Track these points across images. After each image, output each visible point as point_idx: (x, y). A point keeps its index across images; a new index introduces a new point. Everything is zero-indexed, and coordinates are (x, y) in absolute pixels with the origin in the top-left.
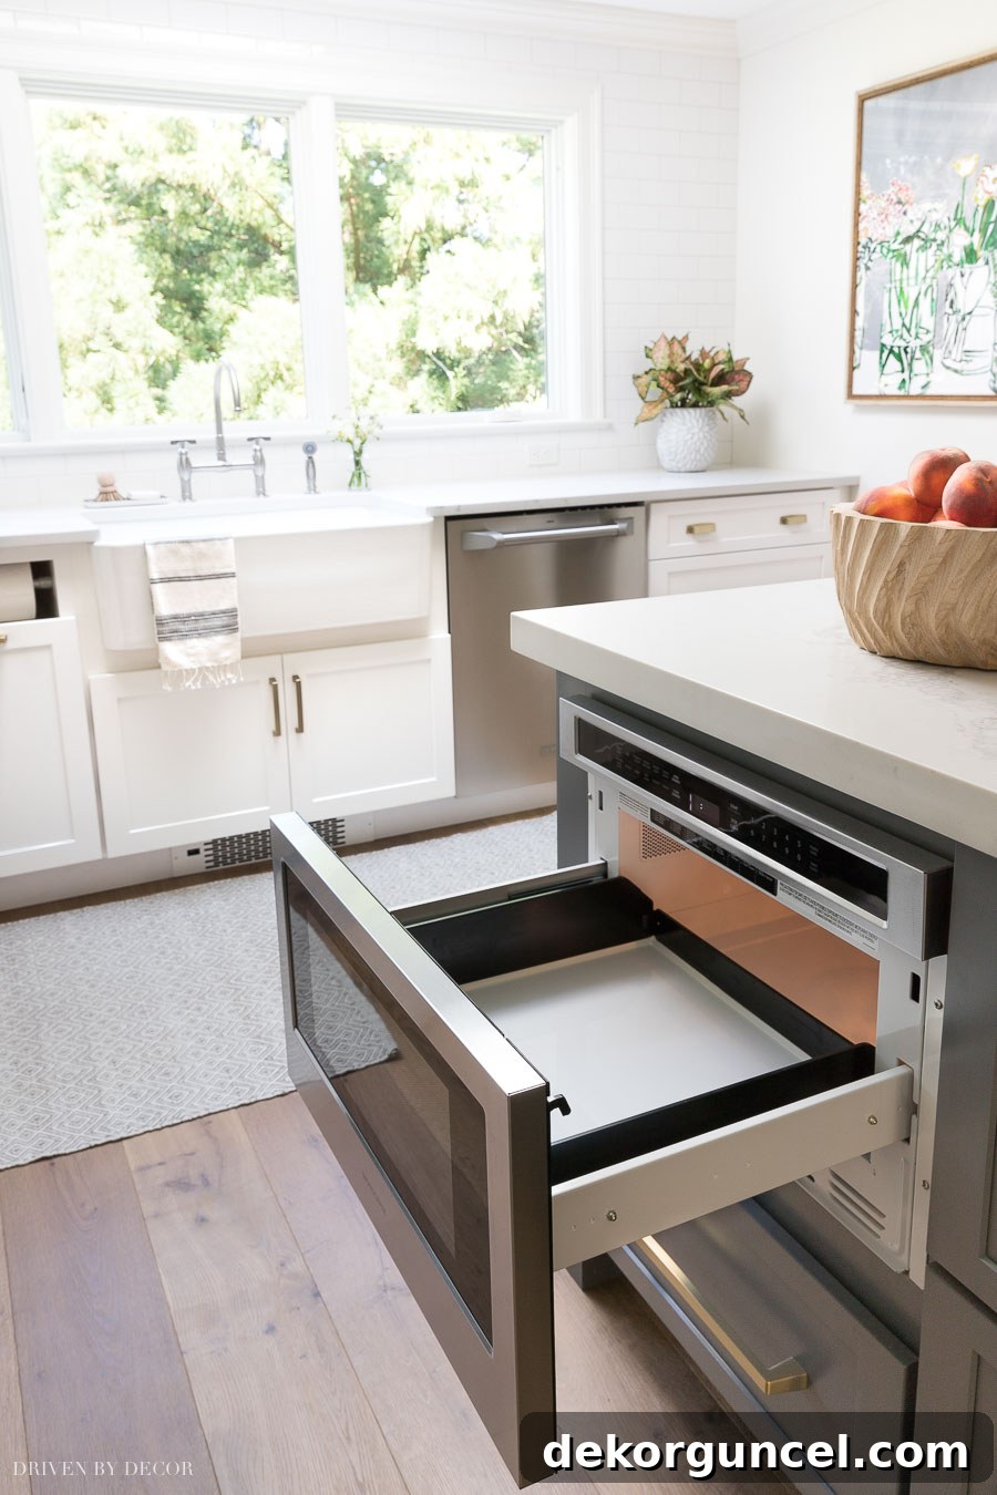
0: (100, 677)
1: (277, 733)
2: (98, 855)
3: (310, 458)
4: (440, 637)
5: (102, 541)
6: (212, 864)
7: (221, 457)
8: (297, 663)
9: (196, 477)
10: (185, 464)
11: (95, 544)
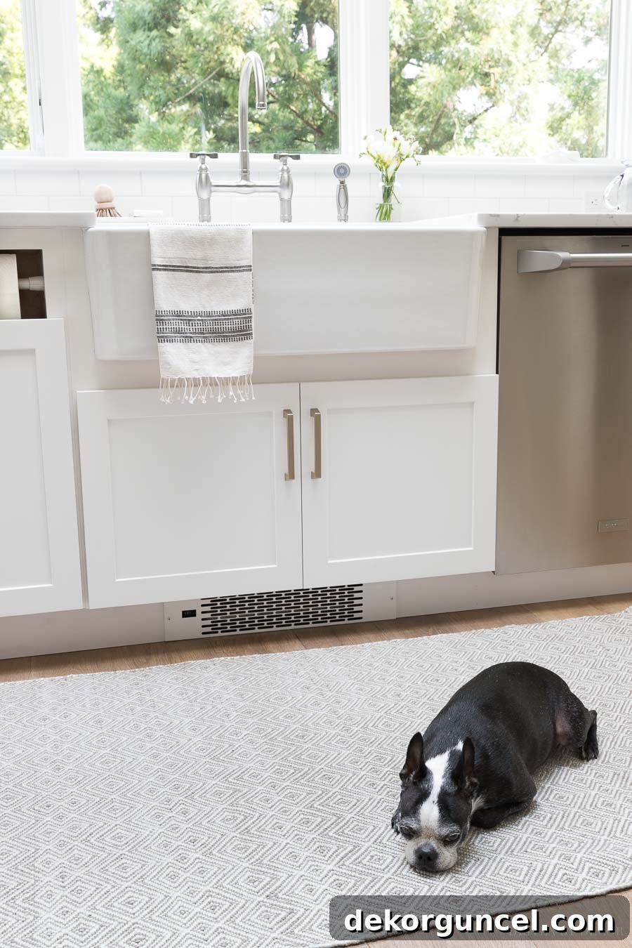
0: (88, 392)
1: (291, 475)
2: (77, 604)
3: (342, 183)
4: (486, 381)
5: (98, 228)
6: (209, 629)
7: (245, 175)
8: (317, 394)
10: (204, 181)
11: (90, 230)
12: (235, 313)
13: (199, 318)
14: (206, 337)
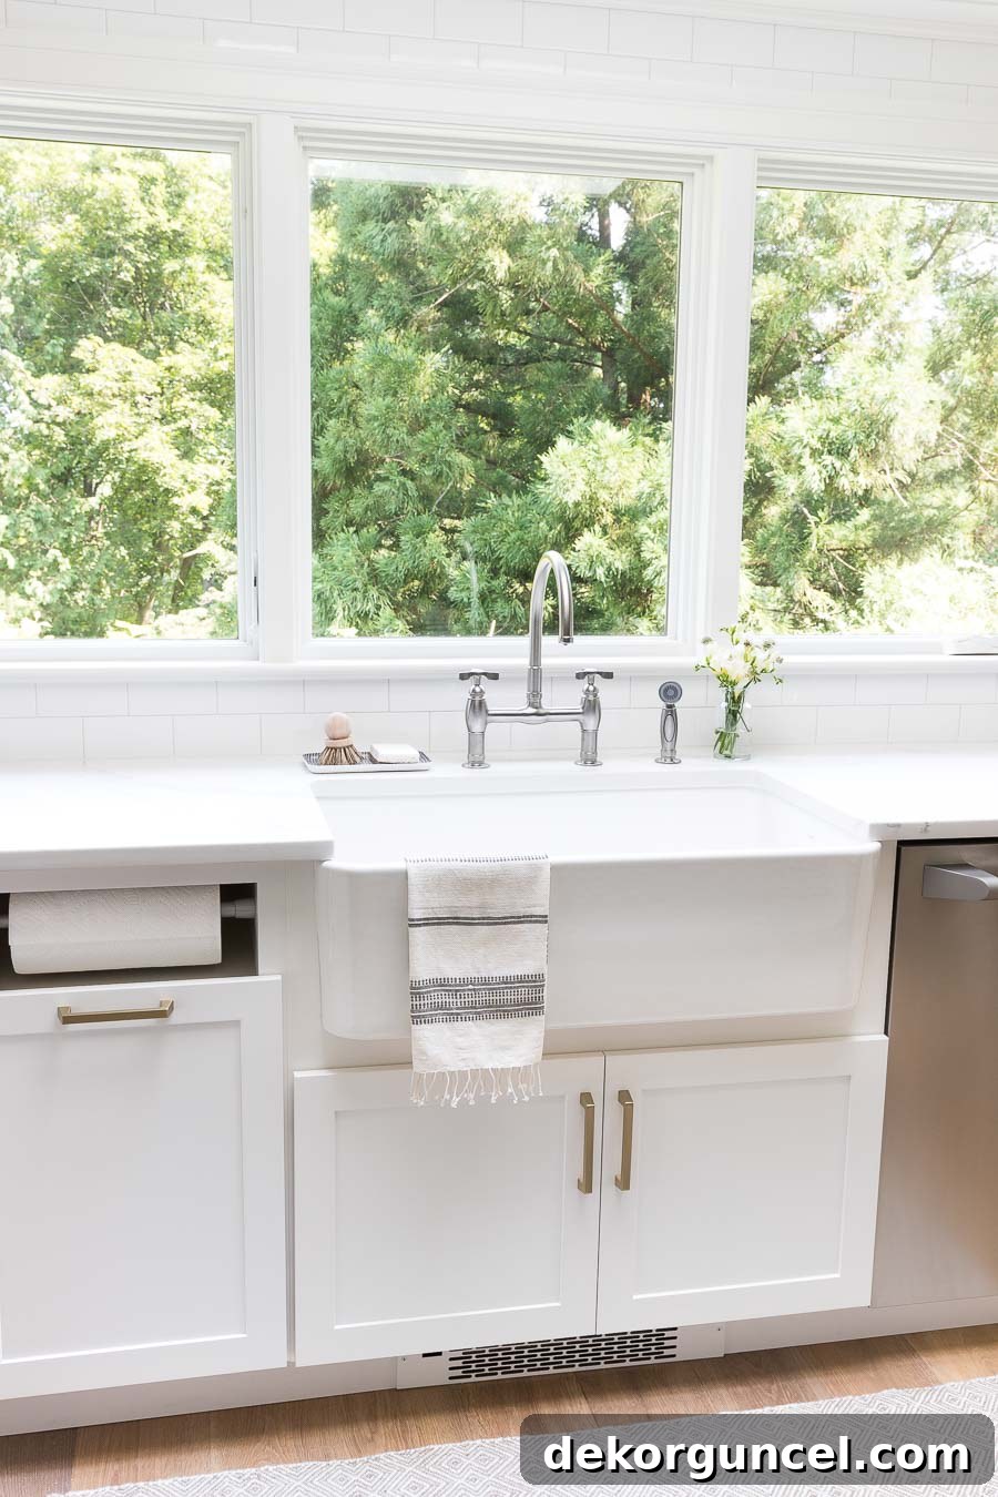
0: (311, 1076)
1: (586, 1185)
2: (280, 1362)
3: (669, 707)
4: (871, 1043)
5: (338, 861)
6: (459, 1372)
7: (535, 696)
8: (627, 1070)
9: (496, 731)
10: (477, 706)
11: (325, 864)
12: (521, 980)
13: (471, 987)
14: (479, 1013)
